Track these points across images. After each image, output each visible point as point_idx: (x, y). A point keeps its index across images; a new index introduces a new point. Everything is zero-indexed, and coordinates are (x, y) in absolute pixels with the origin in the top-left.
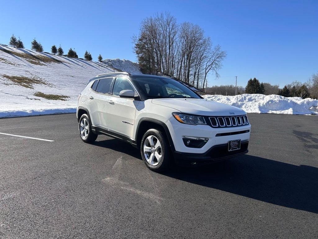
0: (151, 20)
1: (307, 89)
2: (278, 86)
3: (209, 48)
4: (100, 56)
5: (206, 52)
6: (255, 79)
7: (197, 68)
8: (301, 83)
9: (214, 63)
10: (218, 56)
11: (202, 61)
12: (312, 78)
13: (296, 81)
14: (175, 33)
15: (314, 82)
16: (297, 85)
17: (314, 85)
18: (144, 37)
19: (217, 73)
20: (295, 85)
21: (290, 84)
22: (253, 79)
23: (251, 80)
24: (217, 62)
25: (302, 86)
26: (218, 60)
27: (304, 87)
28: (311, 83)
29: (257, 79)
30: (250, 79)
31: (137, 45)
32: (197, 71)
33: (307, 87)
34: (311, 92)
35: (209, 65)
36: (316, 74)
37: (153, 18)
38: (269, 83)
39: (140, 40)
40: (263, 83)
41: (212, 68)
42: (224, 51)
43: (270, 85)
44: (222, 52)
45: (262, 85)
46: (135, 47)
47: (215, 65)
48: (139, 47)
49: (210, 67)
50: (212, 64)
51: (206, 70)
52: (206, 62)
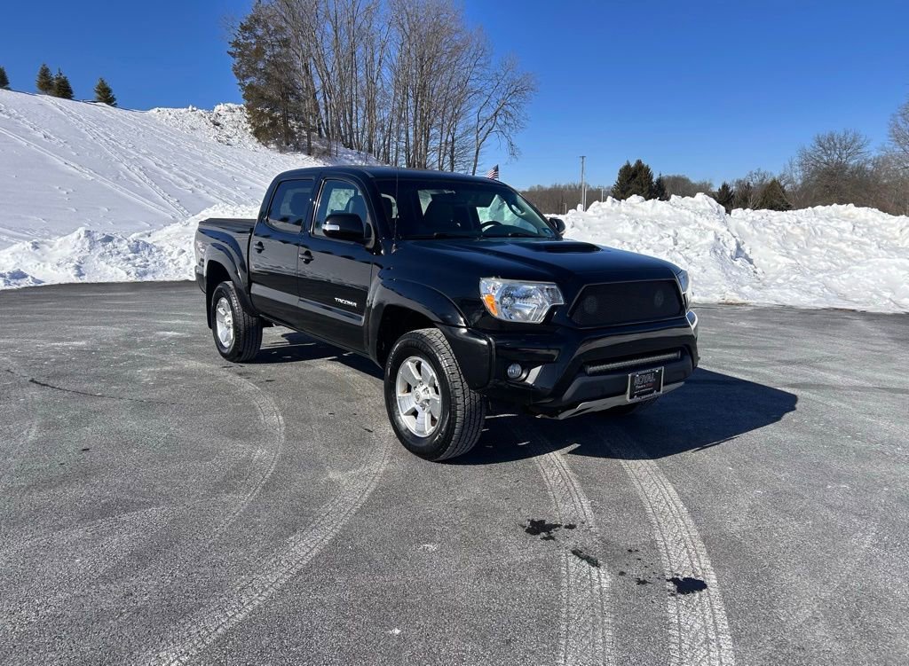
2: (710, 184)
3: (483, 62)
4: (103, 84)
5: (475, 76)
6: (639, 162)
8: (771, 174)
9: (500, 112)
10: (513, 88)
11: (464, 107)
12: (796, 160)
13: (759, 169)
15: (803, 170)
16: (762, 180)
17: (803, 178)
18: (257, 21)
19: (511, 143)
20: (755, 181)
21: (741, 179)
22: (633, 164)
23: (627, 167)
24: (510, 109)
25: (769, 182)
26: (514, 101)
27: (775, 187)
28: (795, 172)
29: (646, 165)
30: (625, 164)
31: (236, 44)
32: (450, 139)
33: (788, 188)
35: (489, 117)
36: (807, 147)
38: (687, 176)
39: (245, 28)
40: (663, 175)
41: (495, 129)
43: (688, 180)
45: (659, 181)
46: (228, 52)
47: (506, 117)
48: (242, 54)
49: (490, 124)
50: (495, 115)
51: (478, 132)
52: (477, 108)
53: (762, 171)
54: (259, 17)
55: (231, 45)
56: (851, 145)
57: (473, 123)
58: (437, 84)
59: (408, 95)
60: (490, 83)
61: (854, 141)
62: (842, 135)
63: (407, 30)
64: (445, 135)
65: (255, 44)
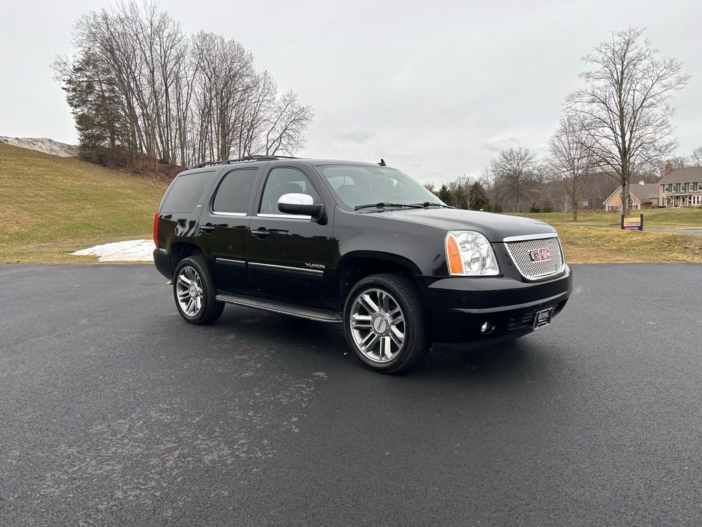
0: (105, 18)
1: (483, 190)
2: (432, 186)
3: (269, 98)
5: (263, 109)
7: (245, 147)
8: (473, 178)
9: (284, 135)
10: (293, 118)
11: (256, 130)
12: (490, 168)
13: (464, 175)
14: (179, 59)
15: (495, 175)
16: (467, 183)
17: (495, 180)
18: (89, 64)
20: (463, 183)
21: (454, 182)
24: (291, 133)
25: (472, 184)
26: (294, 127)
27: (477, 187)
28: (490, 177)
31: (70, 82)
33: (484, 186)
34: (490, 197)
35: (275, 139)
36: (496, 159)
37: (110, 15)
39: (77, 70)
41: (281, 147)
42: (305, 107)
44: (302, 110)
46: (63, 88)
47: (288, 139)
48: (74, 90)
49: (277, 144)
50: (280, 137)
51: (268, 150)
52: (266, 132)
53: (467, 176)
54: (89, 61)
55: (65, 82)
56: (524, 158)
60: (276, 114)
61: (526, 155)
62: (518, 150)
63: (209, 74)
64: (242, 151)
65: (86, 82)
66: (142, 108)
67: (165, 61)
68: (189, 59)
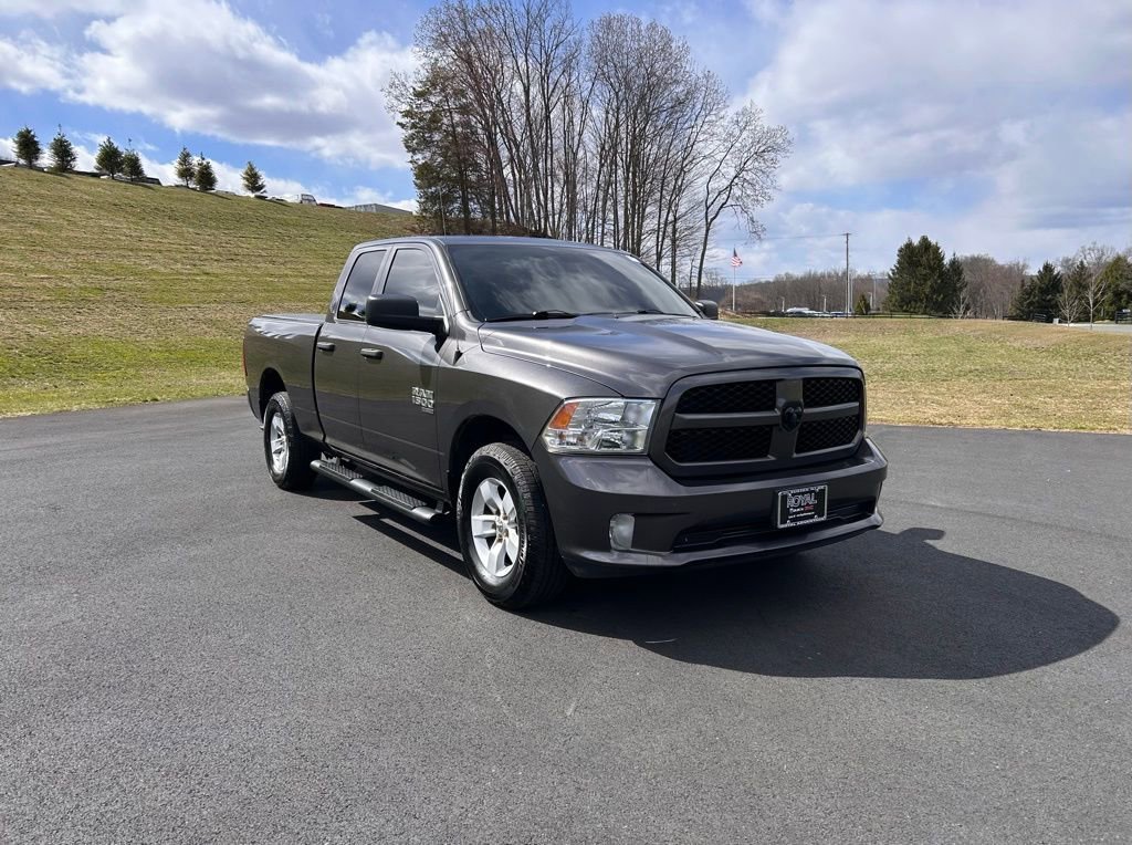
2: (1024, 265)
4: (252, 169)
6: (924, 240)
7: (670, 203)
8: (1113, 249)
9: (736, 181)
10: (753, 149)
11: (689, 176)
13: (1095, 243)
14: (569, 63)
16: (1100, 258)
18: (435, 84)
19: (752, 219)
20: (1090, 259)
21: (1070, 256)
22: (916, 242)
23: (909, 246)
24: (750, 176)
25: (1110, 260)
26: (754, 166)
27: (1118, 266)
30: (905, 241)
31: (407, 114)
32: (671, 218)
35: (721, 189)
38: (991, 256)
39: (418, 95)
40: (958, 255)
41: (730, 202)
42: (775, 128)
43: (993, 261)
45: (954, 263)
46: (398, 123)
47: (744, 188)
48: (414, 126)
49: (724, 197)
50: (731, 185)
51: (708, 209)
52: (707, 177)
53: (1099, 245)
54: (437, 80)
55: (402, 115)
57: (702, 196)
58: (651, 150)
59: (616, 165)
60: (722, 146)
63: (615, 85)
64: (664, 213)
65: (430, 112)
66: (510, 150)
67: (546, 71)
68: (585, 62)
